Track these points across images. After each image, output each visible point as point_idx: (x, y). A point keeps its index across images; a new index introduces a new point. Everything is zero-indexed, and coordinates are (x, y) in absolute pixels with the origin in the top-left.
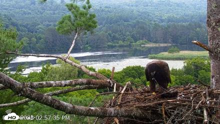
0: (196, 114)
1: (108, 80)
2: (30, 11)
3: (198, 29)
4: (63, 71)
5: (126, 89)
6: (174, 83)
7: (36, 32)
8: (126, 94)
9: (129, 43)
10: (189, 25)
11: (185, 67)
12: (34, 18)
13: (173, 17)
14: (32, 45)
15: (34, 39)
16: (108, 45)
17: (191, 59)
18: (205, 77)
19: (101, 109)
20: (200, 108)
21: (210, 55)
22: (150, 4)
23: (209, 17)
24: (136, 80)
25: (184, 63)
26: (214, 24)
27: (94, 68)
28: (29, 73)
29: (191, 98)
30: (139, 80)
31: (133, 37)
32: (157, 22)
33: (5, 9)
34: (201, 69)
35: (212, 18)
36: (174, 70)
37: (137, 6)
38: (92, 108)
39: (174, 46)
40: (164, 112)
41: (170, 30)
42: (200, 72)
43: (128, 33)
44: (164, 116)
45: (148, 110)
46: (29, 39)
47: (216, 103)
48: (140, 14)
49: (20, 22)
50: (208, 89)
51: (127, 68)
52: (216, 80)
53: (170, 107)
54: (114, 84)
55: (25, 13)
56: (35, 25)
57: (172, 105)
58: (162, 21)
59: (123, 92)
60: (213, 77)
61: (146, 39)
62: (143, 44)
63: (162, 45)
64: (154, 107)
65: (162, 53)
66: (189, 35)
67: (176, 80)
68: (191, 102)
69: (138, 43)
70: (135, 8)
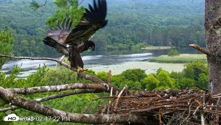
0: (193, 120)
1: (105, 84)
2: (30, 13)
3: (198, 32)
4: (62, 74)
5: (123, 92)
6: (173, 86)
7: (36, 35)
8: (122, 98)
9: (128, 46)
10: (189, 27)
11: (185, 70)
12: (33, 20)
13: (173, 19)
14: (31, 47)
15: (34, 42)
16: (108, 48)
17: (191, 62)
18: (205, 80)
19: (96, 116)
20: (198, 114)
21: (208, 58)
22: (150, 7)
23: (207, 20)
24: (136, 83)
25: (184, 66)
26: (212, 26)
27: (93, 71)
28: (28, 76)
29: (189, 103)
30: (138, 83)
31: (133, 39)
32: (157, 25)
33: (5, 11)
34: (201, 72)
35: (210, 21)
36: (174, 73)
37: (136, 8)
38: (86, 115)
39: (174, 49)
40: (160, 118)
41: (170, 32)
42: (200, 75)
43: (128, 36)
44: (161, 122)
45: (144, 115)
46: (29, 41)
47: (214, 109)
48: (140, 16)
49: (19, 25)
50: (206, 93)
51: (127, 71)
52: (214, 84)
53: (167, 112)
54: (110, 88)
55: (24, 15)
56: (34, 27)
57: (168, 110)
58: (162, 24)
59: (119, 96)
60: (211, 81)
61: (146, 42)
62: (143, 47)
63: (162, 48)
64: (150, 113)
65: (162, 56)
66: (189, 38)
67: (176, 83)
68: (188, 107)
69: (138, 46)
70: (135, 10)
